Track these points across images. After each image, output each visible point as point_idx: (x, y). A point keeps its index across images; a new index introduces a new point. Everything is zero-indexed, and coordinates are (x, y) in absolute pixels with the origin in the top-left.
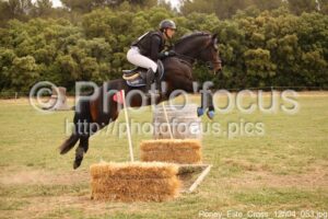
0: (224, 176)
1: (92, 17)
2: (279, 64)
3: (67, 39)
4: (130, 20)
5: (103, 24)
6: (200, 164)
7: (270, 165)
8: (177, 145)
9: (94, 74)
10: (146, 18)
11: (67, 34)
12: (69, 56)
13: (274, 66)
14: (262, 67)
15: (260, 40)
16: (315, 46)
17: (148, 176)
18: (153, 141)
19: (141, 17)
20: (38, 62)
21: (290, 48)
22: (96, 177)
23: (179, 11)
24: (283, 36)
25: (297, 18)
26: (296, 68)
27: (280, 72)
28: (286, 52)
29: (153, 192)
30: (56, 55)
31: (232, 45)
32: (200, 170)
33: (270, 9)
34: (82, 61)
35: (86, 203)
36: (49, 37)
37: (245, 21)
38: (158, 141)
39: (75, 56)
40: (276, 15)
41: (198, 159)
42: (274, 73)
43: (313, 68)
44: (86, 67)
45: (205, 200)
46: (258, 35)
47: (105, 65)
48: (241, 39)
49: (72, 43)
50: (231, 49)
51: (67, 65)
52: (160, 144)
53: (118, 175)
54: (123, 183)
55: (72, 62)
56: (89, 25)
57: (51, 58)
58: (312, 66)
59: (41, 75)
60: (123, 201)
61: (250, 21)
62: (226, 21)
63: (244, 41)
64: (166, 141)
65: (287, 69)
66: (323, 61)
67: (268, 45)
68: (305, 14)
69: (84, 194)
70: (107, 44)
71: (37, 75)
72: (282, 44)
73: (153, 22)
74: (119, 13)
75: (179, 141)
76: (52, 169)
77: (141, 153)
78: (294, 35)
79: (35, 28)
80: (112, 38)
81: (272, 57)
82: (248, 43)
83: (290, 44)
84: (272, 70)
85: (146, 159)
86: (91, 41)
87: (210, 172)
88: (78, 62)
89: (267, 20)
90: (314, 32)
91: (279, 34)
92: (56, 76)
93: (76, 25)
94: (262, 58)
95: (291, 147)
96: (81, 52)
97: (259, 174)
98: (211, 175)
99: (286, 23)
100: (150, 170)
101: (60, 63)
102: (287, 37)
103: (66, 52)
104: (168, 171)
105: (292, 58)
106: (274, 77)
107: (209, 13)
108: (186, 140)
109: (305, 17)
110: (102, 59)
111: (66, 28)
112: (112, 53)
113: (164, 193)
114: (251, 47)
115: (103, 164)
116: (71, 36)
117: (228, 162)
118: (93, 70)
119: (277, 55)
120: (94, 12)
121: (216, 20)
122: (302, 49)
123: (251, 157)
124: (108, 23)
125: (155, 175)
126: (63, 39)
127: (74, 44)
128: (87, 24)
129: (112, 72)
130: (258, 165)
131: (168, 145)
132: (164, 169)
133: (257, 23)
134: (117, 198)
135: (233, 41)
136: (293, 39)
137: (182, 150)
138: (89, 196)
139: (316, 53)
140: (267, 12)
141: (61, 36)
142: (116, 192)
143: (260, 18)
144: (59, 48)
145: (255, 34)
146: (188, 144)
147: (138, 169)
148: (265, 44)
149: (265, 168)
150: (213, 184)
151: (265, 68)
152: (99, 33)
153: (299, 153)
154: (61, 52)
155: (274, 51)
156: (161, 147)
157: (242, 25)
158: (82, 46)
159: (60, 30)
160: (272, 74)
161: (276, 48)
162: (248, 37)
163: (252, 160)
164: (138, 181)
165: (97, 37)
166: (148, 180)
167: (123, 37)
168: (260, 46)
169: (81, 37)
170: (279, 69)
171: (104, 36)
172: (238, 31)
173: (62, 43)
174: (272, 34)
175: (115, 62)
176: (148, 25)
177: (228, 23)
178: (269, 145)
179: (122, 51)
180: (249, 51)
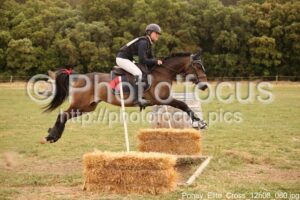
0: (224, 168)
2: (285, 53)
3: (65, 22)
4: (131, 4)
5: (103, 7)
6: (200, 155)
7: (273, 158)
8: (176, 135)
9: (92, 59)
10: (147, 2)
11: (66, 17)
12: (67, 39)
13: (280, 55)
14: (267, 56)
15: (265, 27)
17: (144, 167)
18: (150, 130)
20: (35, 45)
21: (296, 36)
22: (90, 167)
24: (290, 23)
27: (285, 61)
28: (293, 40)
29: (149, 184)
30: (54, 38)
31: (236, 32)
32: (199, 161)
34: (81, 45)
35: (78, 194)
36: (47, 20)
37: (251, 7)
38: (156, 130)
41: (197, 150)
42: (279, 62)
44: (84, 52)
46: (263, 22)
47: (104, 50)
48: (245, 27)
49: (71, 26)
50: (235, 36)
51: (65, 48)
52: (158, 133)
53: (113, 165)
54: (118, 174)
55: (70, 45)
56: (88, 7)
57: (48, 41)
59: (38, 58)
60: (118, 193)
61: (256, 7)
62: (231, 7)
63: (248, 28)
64: (164, 130)
65: (293, 58)
67: (274, 33)
69: (76, 185)
70: (107, 28)
71: (34, 58)
72: (289, 31)
73: (155, 6)
75: (178, 131)
76: (44, 157)
77: (139, 143)
79: (33, 9)
80: (112, 22)
81: (278, 45)
82: (253, 30)
83: (297, 32)
85: (143, 149)
86: (90, 25)
87: (210, 164)
88: (77, 46)
89: (274, 7)
91: (285, 21)
92: (53, 60)
93: (74, 8)
94: (267, 46)
95: (295, 139)
96: (80, 35)
97: (261, 168)
98: (210, 167)
99: (293, 10)
100: (146, 161)
101: (57, 47)
102: (294, 24)
103: (64, 35)
104: (165, 162)
105: (298, 46)
106: (279, 66)
108: (185, 130)
110: (101, 44)
111: (65, 10)
112: (111, 38)
113: (160, 185)
114: (256, 34)
115: (97, 153)
116: (70, 19)
117: (228, 154)
118: (92, 54)
119: (283, 44)
121: (220, 5)
123: (254, 149)
124: (108, 6)
125: (151, 166)
126: (61, 22)
127: (73, 27)
128: (86, 6)
130: (260, 159)
131: (166, 134)
132: (161, 160)
133: (263, 9)
134: (112, 189)
135: (237, 28)
137: (181, 140)
138: (82, 187)
141: (59, 18)
142: (112, 183)
143: (266, 5)
144: (57, 30)
145: (261, 21)
146: (188, 134)
147: (134, 159)
148: (271, 32)
149: (267, 161)
150: (213, 177)
151: (270, 57)
152: (98, 16)
154: (59, 35)
155: (280, 39)
156: (159, 136)
157: (247, 11)
158: (82, 29)
159: (59, 12)
160: (277, 62)
161: (282, 37)
162: (253, 24)
163: (254, 153)
164: (134, 172)
165: (97, 20)
166: (144, 171)
167: (123, 22)
168: (265, 33)
169: (80, 20)
170: (283, 57)
171: (104, 20)
172: (242, 17)
173: (60, 26)
174: (278, 20)
175: (114, 46)
176: (150, 9)
177: (233, 9)
178: (272, 137)
179: (122, 35)
180: (254, 38)
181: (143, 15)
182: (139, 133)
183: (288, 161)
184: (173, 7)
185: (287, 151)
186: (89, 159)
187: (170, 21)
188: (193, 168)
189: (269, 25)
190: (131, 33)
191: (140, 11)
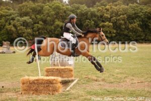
0: (83, 84)
1: (23, 6)
2: (117, 30)
3: (10, 17)
4: (42, 8)
5: (28, 10)
6: (73, 78)
7: (105, 79)
8: (62, 69)
9: (24, 35)
10: (50, 7)
11: (11, 15)
13: (115, 31)
14: (109, 32)
16: (135, 21)
17: (47, 83)
18: (51, 67)
19: (48, 6)
21: (123, 22)
22: (23, 84)
23: (67, 3)
24: (119, 16)
25: (126, 7)
26: (126, 32)
27: (117, 34)
28: (121, 24)
29: (49, 90)
30: (5, 25)
31: (93, 20)
32: (73, 81)
33: (113, 2)
34: (18, 28)
35: (19, 95)
37: (100, 8)
38: (53, 67)
39: (15, 26)
40: (116, 5)
41: (72, 76)
42: (115, 35)
43: (134, 32)
44: (20, 32)
45: (73, 94)
46: (107, 15)
47: (29, 30)
48: (98, 18)
49: (13, 19)
50: (93, 22)
51: (11, 30)
52: (54, 69)
53: (33, 83)
54: (36, 86)
55: (13, 29)
56: (21, 10)
57: (2, 27)
58: (134, 31)
60: (36, 94)
61: (103, 8)
62: (91, 9)
63: (99, 18)
66: (139, 29)
67: (112, 21)
68: (130, 4)
69: (17, 92)
70: (31, 20)
72: (119, 20)
73: (54, 8)
74: (36, 4)
75: (63, 67)
76: (3, 81)
77: (45, 73)
78: (125, 15)
80: (33, 16)
81: (114, 26)
82: (102, 19)
83: (123, 20)
84: (114, 33)
85: (47, 76)
86: (23, 18)
88: (16, 29)
89: (111, 8)
90: (135, 14)
91: (117, 14)
92: (5, 36)
93: (15, 10)
94: (109, 27)
95: (117, 70)
96: (18, 24)
97: (100, 83)
98: (77, 83)
99: (121, 10)
100: (48, 80)
101: (7, 29)
102: (121, 16)
103: (10, 24)
104: (56, 81)
105: (124, 27)
107: (82, 4)
108: (66, 67)
109: (130, 6)
110: (28, 27)
111: (10, 11)
112: (33, 24)
113: (54, 91)
114: (103, 21)
115: (27, 77)
116: (12, 16)
117: (86, 78)
118: (24, 33)
119: (116, 26)
120: (24, 4)
121: (86, 8)
122: (129, 22)
123: (98, 75)
124: (31, 9)
125: (50, 82)
126: (8, 17)
127: (14, 20)
128: (20, 9)
129: (33, 34)
130: (100, 79)
131: (58, 69)
132: (54, 80)
133: (106, 9)
134: (33, 93)
135: (94, 18)
136: (124, 17)
137: (64, 72)
138: (20, 93)
139: (136, 24)
140: (111, 3)
141: (7, 15)
142: (33, 90)
143: (108, 7)
144: (6, 21)
145: (105, 15)
146: (67, 69)
147: (43, 80)
148: (110, 20)
149: (103, 80)
150: (78, 87)
151: (110, 32)
152: (26, 14)
153: (121, 73)
154: (7, 24)
155: (115, 23)
156: (54, 70)
157: (99, 10)
158: (18, 21)
159: (7, 13)
160: (114, 35)
161: (115, 22)
162: (101, 16)
163: (98, 77)
164: (43, 85)
165: (26, 16)
166: (47, 85)
167: (38, 16)
168: (108, 21)
169: (18, 16)
170: (117, 32)
171: (29, 16)
172: (96, 13)
173: (8, 19)
174: (114, 15)
175: (35, 29)
176: (51, 10)
177: (92, 9)
178: (107, 70)
179: (38, 23)
180: (102, 23)
181: (48, 13)
182: (45, 69)
183: (113, 80)
184: (63, 9)
185: (113, 76)
186: (23, 80)
187: (61, 16)
188: (70, 83)
189: (109, 17)
190: (43, 22)
191: (47, 11)
